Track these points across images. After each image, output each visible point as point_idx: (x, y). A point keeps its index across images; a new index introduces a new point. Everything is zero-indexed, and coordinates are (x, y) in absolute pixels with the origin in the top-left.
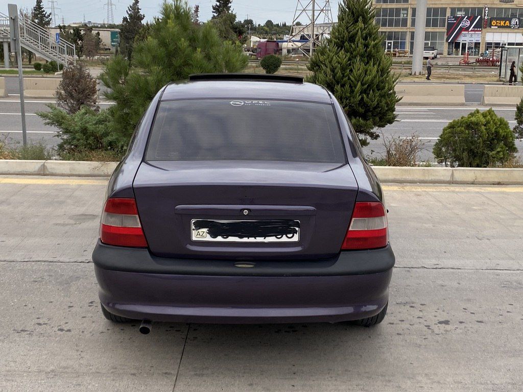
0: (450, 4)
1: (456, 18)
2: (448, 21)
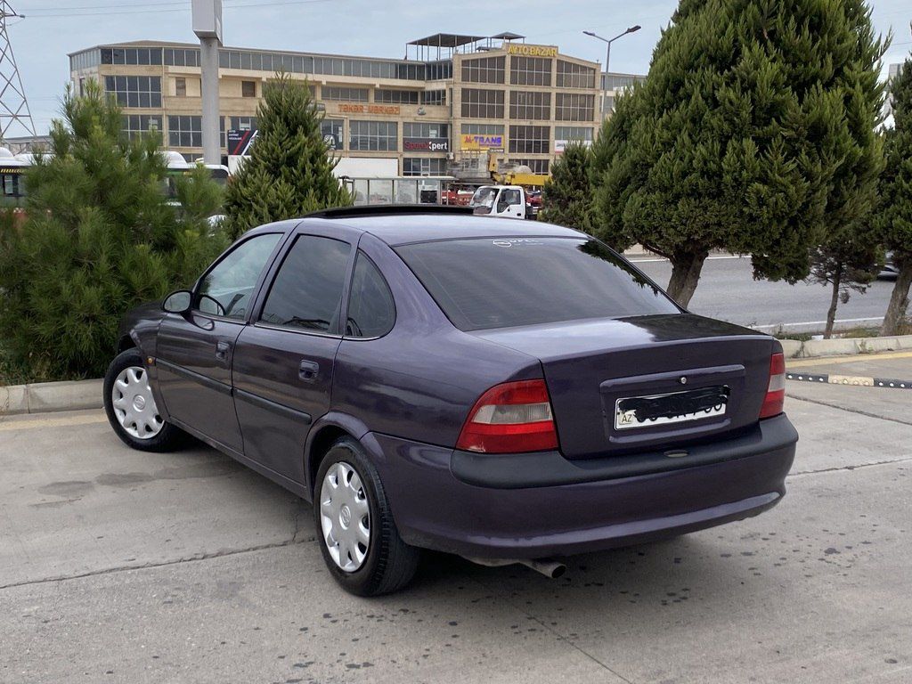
0: (229, 111)
1: (241, 134)
2: (229, 137)
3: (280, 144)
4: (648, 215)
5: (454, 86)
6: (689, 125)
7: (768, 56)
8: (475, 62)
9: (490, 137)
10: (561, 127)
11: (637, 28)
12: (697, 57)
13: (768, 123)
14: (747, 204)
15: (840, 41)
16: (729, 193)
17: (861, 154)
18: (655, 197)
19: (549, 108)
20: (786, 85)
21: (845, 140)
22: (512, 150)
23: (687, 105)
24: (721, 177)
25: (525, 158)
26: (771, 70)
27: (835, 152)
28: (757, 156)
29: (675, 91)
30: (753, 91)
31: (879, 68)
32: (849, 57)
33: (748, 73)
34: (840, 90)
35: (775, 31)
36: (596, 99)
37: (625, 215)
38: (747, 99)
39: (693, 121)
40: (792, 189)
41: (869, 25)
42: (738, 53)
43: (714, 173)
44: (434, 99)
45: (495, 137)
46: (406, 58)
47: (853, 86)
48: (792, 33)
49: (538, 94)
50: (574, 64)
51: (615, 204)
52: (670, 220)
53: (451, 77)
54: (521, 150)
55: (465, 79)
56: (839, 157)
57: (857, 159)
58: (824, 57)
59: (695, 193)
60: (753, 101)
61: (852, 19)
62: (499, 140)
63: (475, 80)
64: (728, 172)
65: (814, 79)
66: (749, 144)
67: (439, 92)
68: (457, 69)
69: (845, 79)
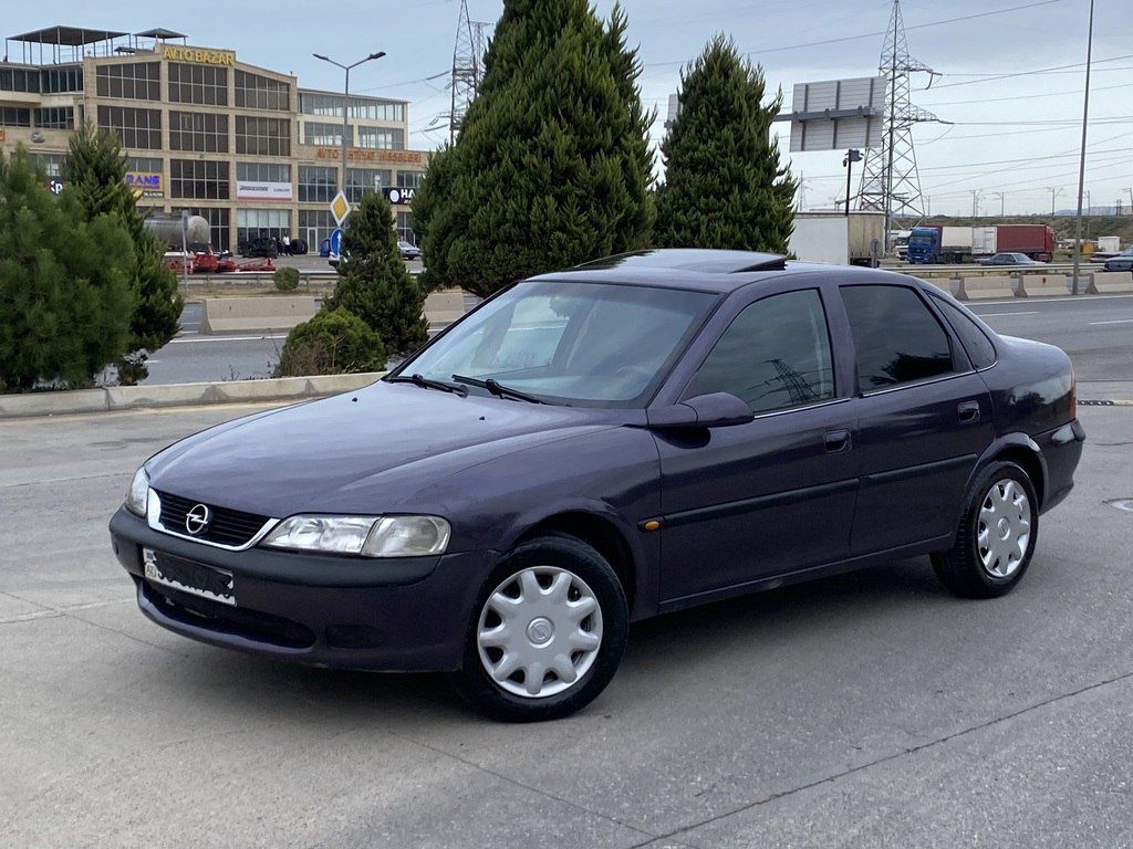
3: (92, 193)
4: (469, 259)
5: (88, 102)
6: (502, 183)
7: (561, 129)
8: (116, 68)
9: (143, 175)
10: (244, 164)
11: (382, 54)
12: (506, 128)
13: (564, 183)
14: (551, 250)
15: (617, 117)
16: (536, 240)
17: (636, 209)
18: (476, 242)
19: (227, 136)
20: (577, 152)
21: (624, 197)
22: (175, 193)
23: (499, 166)
24: (529, 226)
25: (196, 205)
26: (565, 141)
27: (616, 207)
28: (557, 209)
29: (488, 155)
30: (552, 157)
31: (648, 139)
32: (624, 130)
33: (547, 143)
34: (618, 158)
35: (566, 109)
36: (292, 124)
37: (449, 259)
38: (547, 164)
39: (504, 180)
40: (585, 237)
41: (638, 103)
42: (539, 125)
43: (524, 223)
44: (55, 120)
45: (148, 175)
46: (6, 59)
47: (628, 153)
48: (580, 112)
49: (210, 117)
50: (260, 77)
51: (439, 250)
52: (488, 263)
53: (81, 88)
54: (188, 195)
55: (102, 92)
56: (620, 211)
57: (633, 213)
58: (604, 129)
59: (509, 240)
60: (552, 165)
61: (625, 98)
62: (156, 179)
63: (116, 94)
64: (535, 222)
65: (598, 148)
66: (550, 200)
67: (62, 110)
68: (90, 79)
69: (622, 147)
